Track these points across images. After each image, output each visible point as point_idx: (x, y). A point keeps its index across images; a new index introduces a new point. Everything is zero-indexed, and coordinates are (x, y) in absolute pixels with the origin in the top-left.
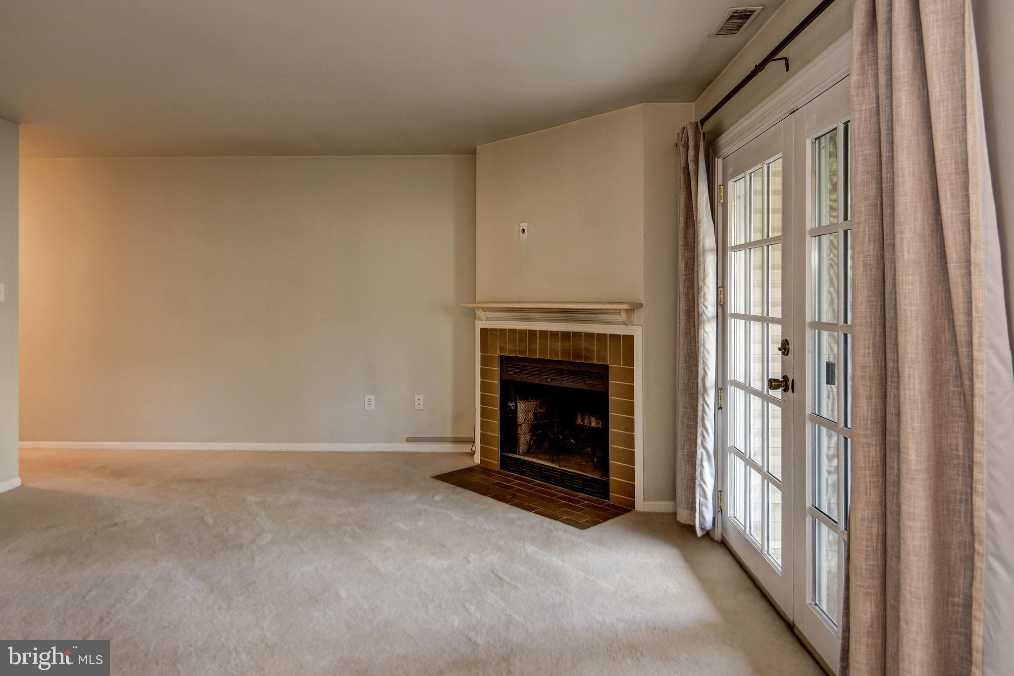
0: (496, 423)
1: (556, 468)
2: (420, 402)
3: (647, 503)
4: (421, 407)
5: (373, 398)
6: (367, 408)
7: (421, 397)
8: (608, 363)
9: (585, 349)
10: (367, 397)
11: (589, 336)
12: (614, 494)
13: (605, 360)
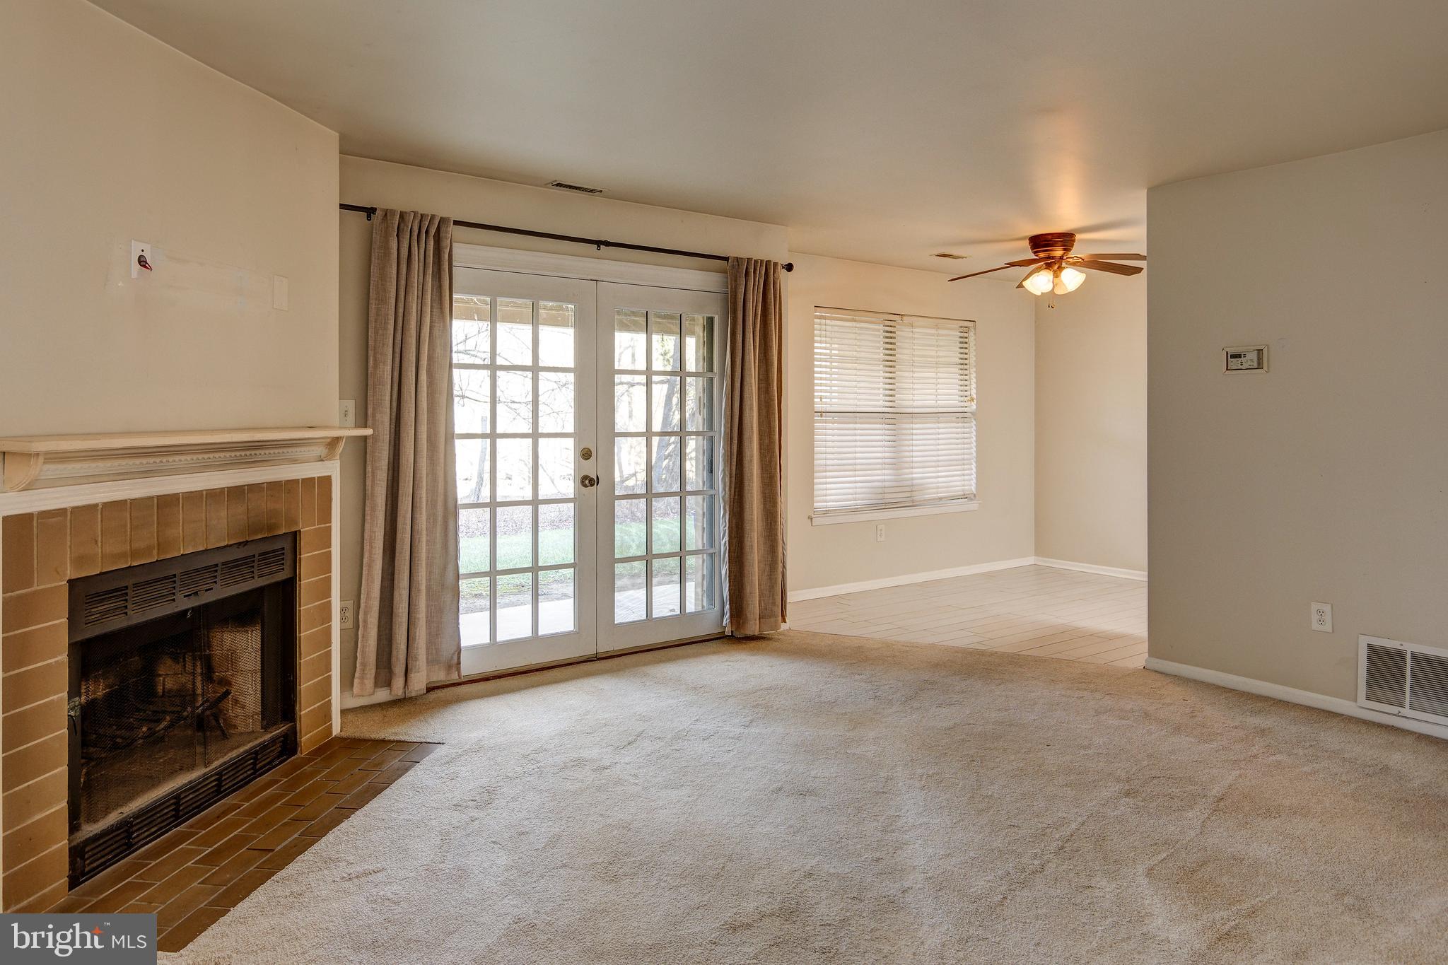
8: (301, 527)
9: (269, 512)
11: (274, 488)
12: (307, 736)
13: (296, 523)
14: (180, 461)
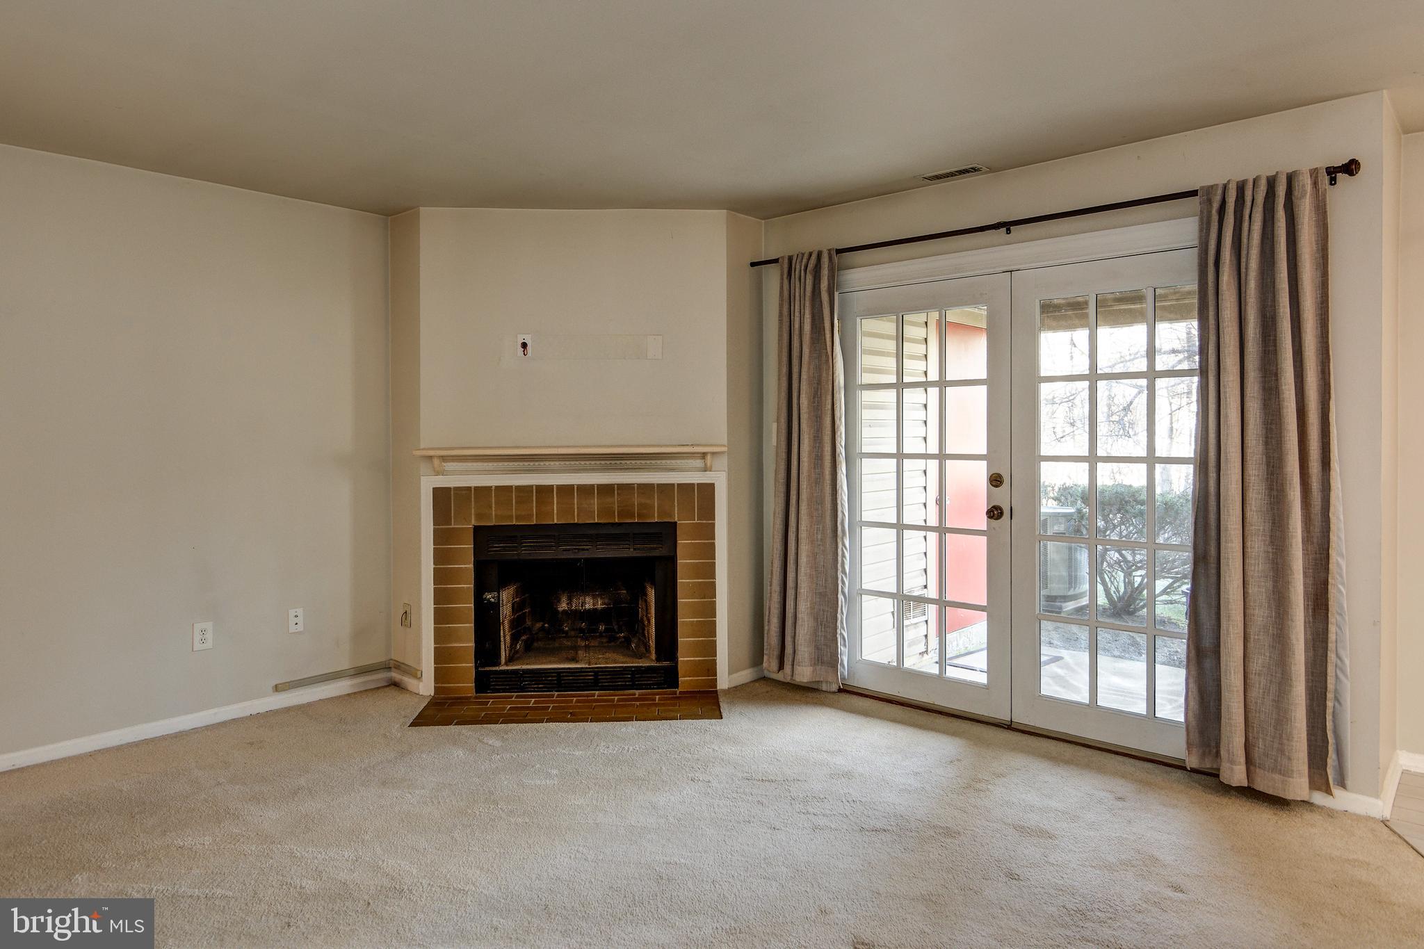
0: (467, 627)
1: (587, 668)
2: (297, 619)
3: (735, 676)
4: (300, 628)
5: (209, 626)
6: (198, 646)
7: (300, 612)
8: (676, 519)
9: (640, 505)
10: (198, 627)
11: (646, 488)
12: (686, 678)
13: (671, 515)
14: (545, 465)
